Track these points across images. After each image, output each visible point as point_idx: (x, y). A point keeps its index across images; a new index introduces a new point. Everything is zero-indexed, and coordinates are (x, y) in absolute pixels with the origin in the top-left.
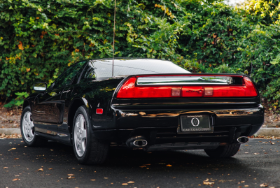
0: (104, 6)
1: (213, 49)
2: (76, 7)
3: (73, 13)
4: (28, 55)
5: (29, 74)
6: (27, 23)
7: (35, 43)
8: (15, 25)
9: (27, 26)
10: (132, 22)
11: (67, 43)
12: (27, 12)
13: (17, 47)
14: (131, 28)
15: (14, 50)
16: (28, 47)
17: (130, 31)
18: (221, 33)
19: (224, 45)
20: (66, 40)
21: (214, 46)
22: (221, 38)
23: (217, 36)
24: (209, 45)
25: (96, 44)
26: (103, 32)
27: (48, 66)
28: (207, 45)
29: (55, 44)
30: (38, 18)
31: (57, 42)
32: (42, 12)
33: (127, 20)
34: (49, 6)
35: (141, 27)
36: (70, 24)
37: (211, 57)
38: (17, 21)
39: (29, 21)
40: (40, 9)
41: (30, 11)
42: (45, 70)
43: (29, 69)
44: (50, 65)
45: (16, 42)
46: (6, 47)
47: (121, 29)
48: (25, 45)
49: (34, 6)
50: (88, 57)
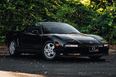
1: (78, 20)
4: (2, 20)
5: (3, 28)
6: (2, 7)
7: (5, 15)
9: (2, 8)
10: (47, 8)
14: (47, 10)
16: (2, 17)
18: (80, 13)
19: (82, 18)
20: (20, 14)
21: (78, 18)
22: (81, 15)
23: (79, 14)
24: (75, 18)
26: (35, 11)
27: (12, 25)
28: (74, 18)
29: (14, 16)
30: (7, 5)
31: (15, 15)
32: (9, 2)
35: (51, 10)
37: (77, 22)
39: (3, 6)
42: (11, 27)
43: (3, 26)
44: (13, 25)
47: (43, 10)
48: (0, 16)
50: (31, 22)
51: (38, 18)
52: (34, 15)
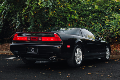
0: (98, 10)
2: (89, 11)
3: (87, 13)
7: (74, 24)
8: (67, 17)
9: (71, 18)
10: (108, 16)
11: (84, 23)
12: (72, 13)
13: (68, 25)
14: (107, 18)
15: (67, 26)
16: (72, 25)
17: (107, 19)
25: (94, 24)
26: (98, 19)
29: (81, 24)
30: (75, 15)
31: (81, 23)
32: (76, 13)
33: (106, 15)
34: (79, 11)
35: (111, 18)
36: (86, 17)
38: (68, 16)
39: (72, 16)
40: (75, 12)
41: (72, 12)
45: (68, 24)
46: (64, 25)
47: (104, 18)
48: (71, 24)
49: (73, 11)
50: (91, 29)
51: (97, 25)
52: (94, 23)
